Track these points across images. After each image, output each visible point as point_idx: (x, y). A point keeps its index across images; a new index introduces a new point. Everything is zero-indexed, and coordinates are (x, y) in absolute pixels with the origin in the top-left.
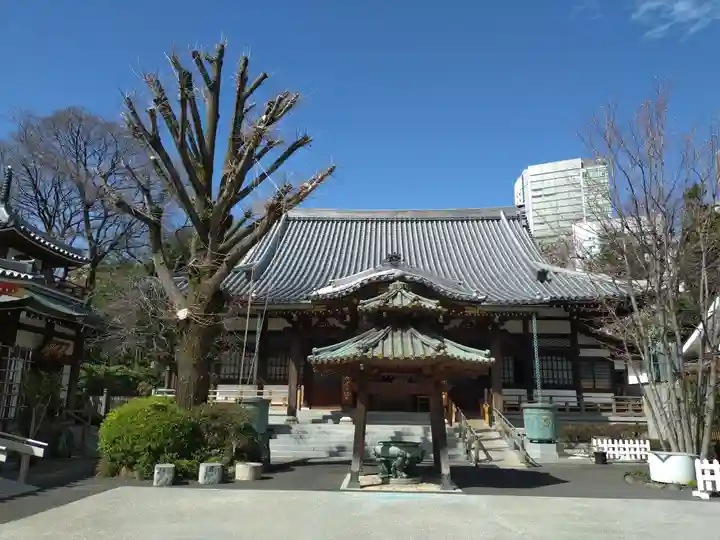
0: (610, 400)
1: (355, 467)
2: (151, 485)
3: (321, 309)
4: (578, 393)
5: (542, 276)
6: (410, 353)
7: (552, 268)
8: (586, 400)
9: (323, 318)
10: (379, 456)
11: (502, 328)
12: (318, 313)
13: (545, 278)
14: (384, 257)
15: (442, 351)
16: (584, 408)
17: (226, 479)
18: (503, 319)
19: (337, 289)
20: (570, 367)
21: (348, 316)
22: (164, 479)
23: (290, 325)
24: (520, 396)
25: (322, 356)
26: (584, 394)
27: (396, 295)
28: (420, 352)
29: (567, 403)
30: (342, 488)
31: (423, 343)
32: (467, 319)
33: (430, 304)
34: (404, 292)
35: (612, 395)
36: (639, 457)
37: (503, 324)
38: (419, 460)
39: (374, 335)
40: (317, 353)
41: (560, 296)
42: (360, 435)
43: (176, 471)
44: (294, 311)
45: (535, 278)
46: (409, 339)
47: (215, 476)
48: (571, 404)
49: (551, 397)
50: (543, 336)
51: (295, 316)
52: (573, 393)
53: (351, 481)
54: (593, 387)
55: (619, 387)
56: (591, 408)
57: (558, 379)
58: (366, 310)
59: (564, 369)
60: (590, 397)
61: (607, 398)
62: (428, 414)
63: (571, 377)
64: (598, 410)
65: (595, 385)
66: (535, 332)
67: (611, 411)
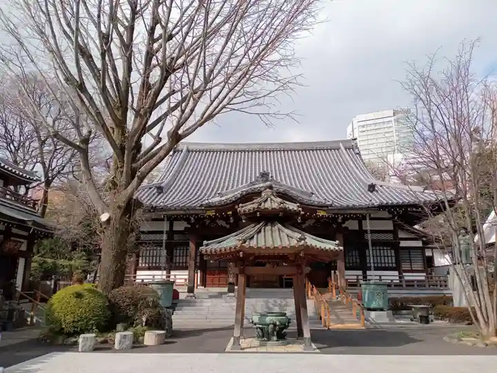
0: (423, 278)
1: (237, 333)
2: (77, 351)
3: (211, 213)
4: (400, 273)
5: (372, 188)
6: (278, 244)
7: (378, 183)
8: (406, 278)
9: (213, 219)
10: (255, 324)
11: (343, 226)
12: (209, 216)
13: (374, 190)
14: (258, 175)
15: (303, 242)
16: (404, 284)
17: (137, 345)
18: (345, 220)
19: (223, 198)
20: (393, 255)
21: (231, 218)
22: (87, 346)
23: (189, 226)
24: (358, 276)
25: (210, 247)
26: (404, 274)
27: (267, 200)
28: (286, 243)
29: (392, 280)
30: (226, 350)
31: (288, 236)
32: (318, 219)
33: (292, 206)
34: (272, 197)
35: (425, 274)
37: (344, 223)
38: (286, 327)
39: (250, 230)
40: (207, 245)
41: (385, 202)
42: (240, 308)
44: (192, 215)
45: (367, 189)
46: (277, 232)
47: (128, 342)
48: (395, 281)
49: (380, 276)
50: (373, 232)
51: (192, 219)
52: (396, 273)
53: (234, 344)
54: (410, 269)
55: (429, 269)
56: (410, 284)
57: (385, 263)
58: (244, 211)
59: (389, 256)
60: (408, 277)
61: (421, 277)
62: (291, 290)
63: (394, 261)
64: (416, 286)
65: (411, 267)
66: (369, 228)
67: (425, 286)
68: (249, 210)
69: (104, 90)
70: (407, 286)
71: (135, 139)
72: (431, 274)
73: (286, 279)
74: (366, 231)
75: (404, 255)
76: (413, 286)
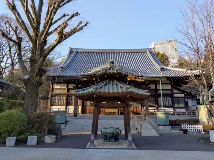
0: (185, 111)
2: (5, 146)
4: (174, 109)
5: (162, 69)
6: (115, 91)
7: (165, 67)
8: (177, 111)
10: (103, 133)
11: (149, 86)
15: (129, 90)
19: (91, 72)
20: (171, 100)
25: (79, 92)
26: (176, 109)
27: (110, 68)
28: (120, 90)
30: (86, 147)
31: (121, 87)
34: (114, 67)
36: (197, 131)
37: (149, 85)
38: (119, 134)
40: (77, 91)
41: (168, 75)
43: (17, 140)
44: (76, 80)
45: (160, 70)
46: (115, 85)
48: (171, 112)
49: (165, 110)
50: (163, 90)
51: (76, 82)
52: (172, 108)
53: (90, 144)
54: (178, 107)
55: (187, 107)
56: (179, 114)
57: (167, 104)
58: (98, 74)
59: (169, 101)
60: (178, 110)
61: (184, 110)
62: (123, 116)
63: (171, 103)
64: (181, 114)
65: (179, 106)
66: (161, 88)
67: (185, 115)
68: (101, 74)
69: (27, 11)
70: (177, 114)
71: (43, 37)
72: (188, 109)
73: (120, 111)
74: (160, 90)
75: (176, 101)
76: (180, 114)
